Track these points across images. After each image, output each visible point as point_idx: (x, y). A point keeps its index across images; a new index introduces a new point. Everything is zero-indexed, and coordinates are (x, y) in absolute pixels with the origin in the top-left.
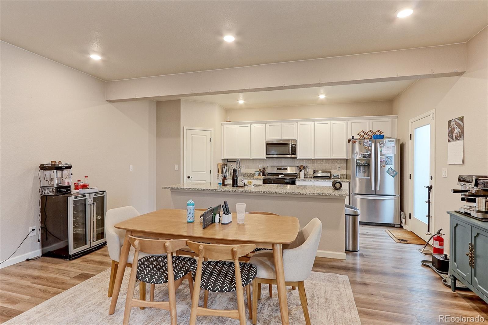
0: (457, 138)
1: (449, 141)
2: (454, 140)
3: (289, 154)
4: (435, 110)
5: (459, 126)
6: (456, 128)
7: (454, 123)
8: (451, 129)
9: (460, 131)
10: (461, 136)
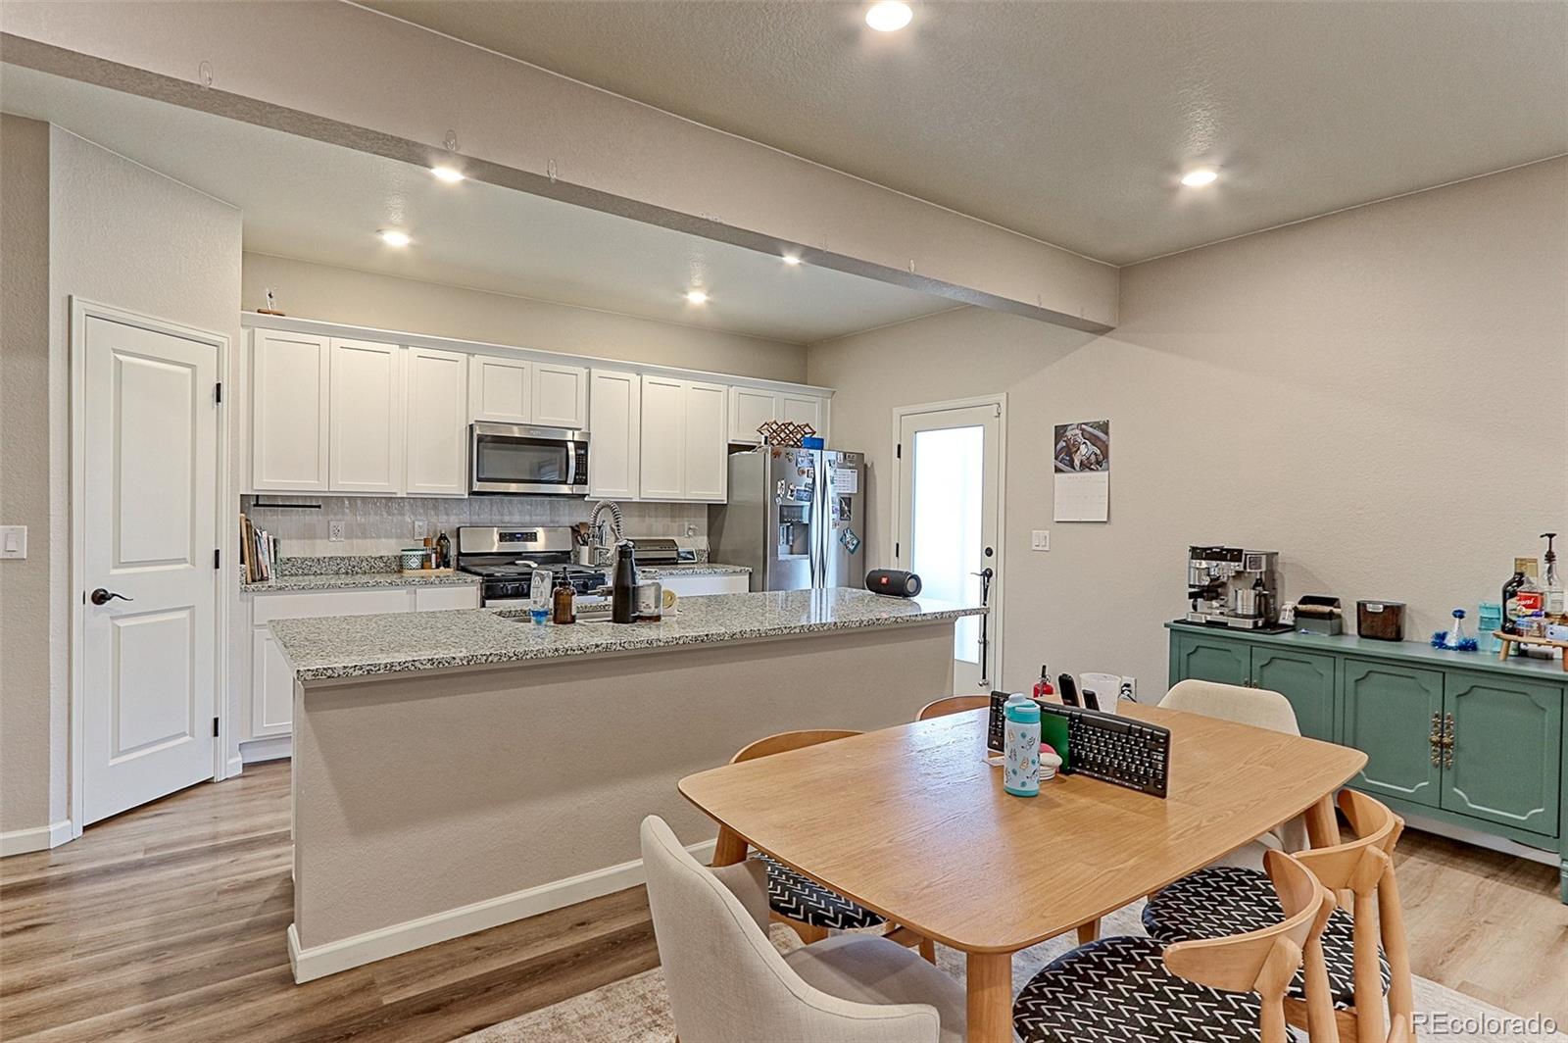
0: (1085, 466)
1: (1058, 470)
2: (1077, 468)
3: (565, 483)
4: (1007, 394)
5: (1094, 440)
6: (1085, 443)
7: (1078, 432)
8: (1064, 444)
9: (1098, 452)
10: (1100, 461)
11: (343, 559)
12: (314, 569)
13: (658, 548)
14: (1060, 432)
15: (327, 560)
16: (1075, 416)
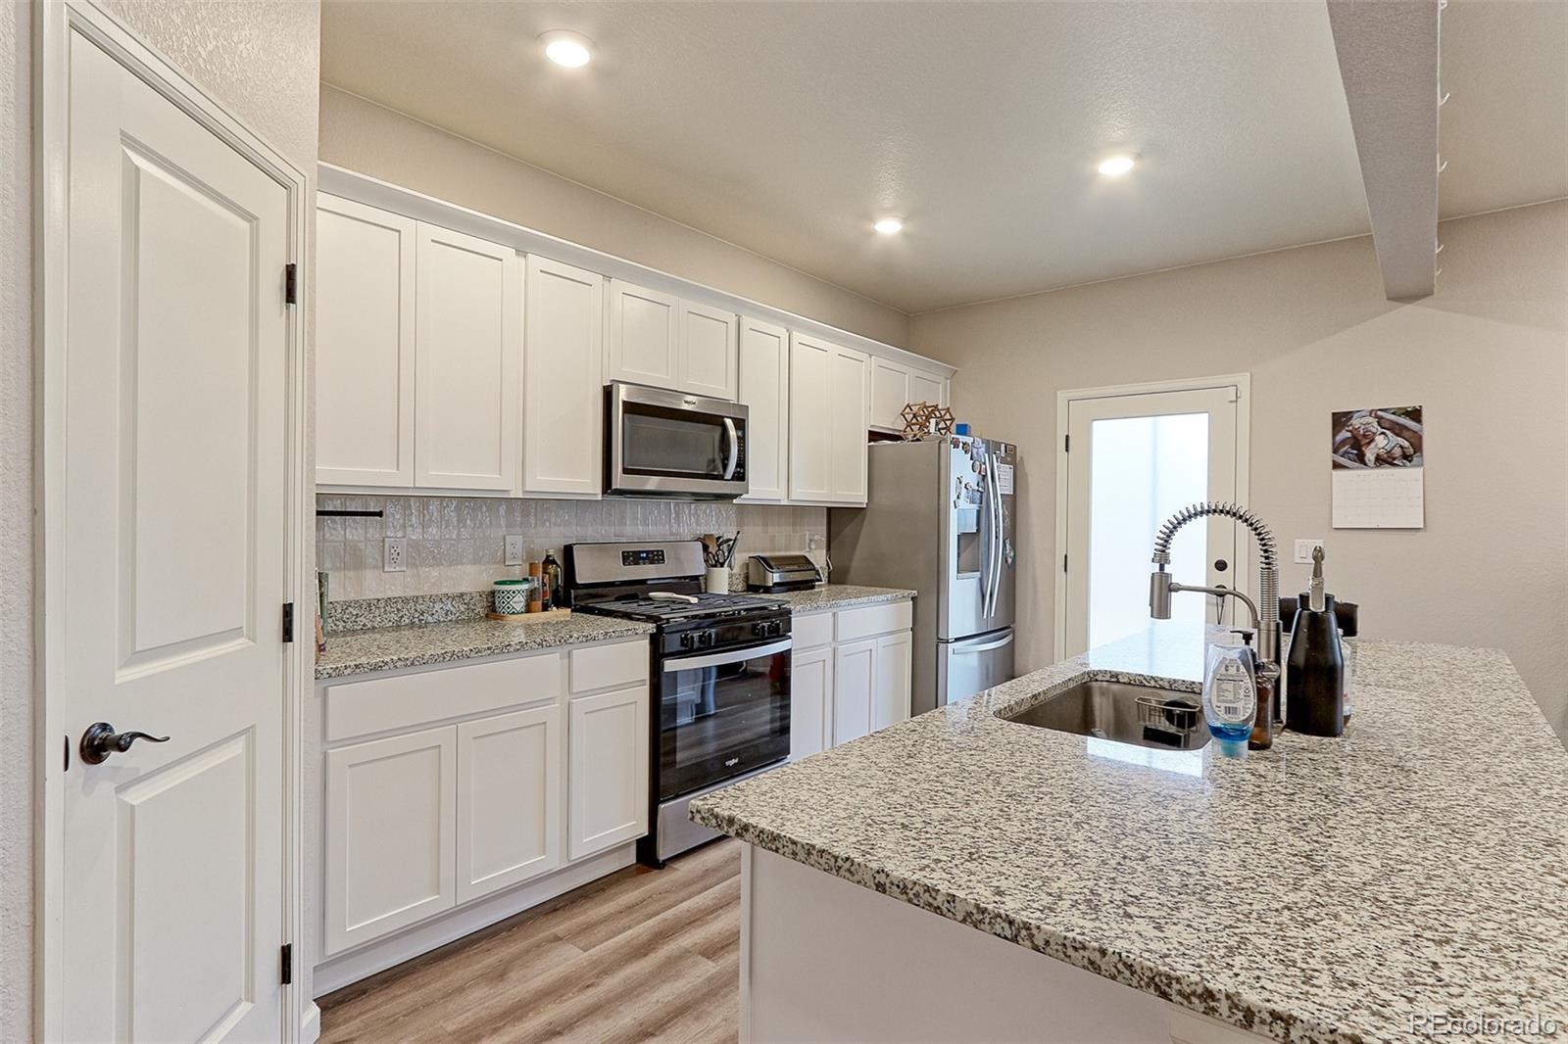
0: (1383, 460)
1: (1336, 466)
2: (1371, 464)
3: (721, 478)
4: (1251, 376)
5: (1398, 430)
6: (1383, 433)
7: (1374, 422)
8: (1349, 435)
9: (1406, 444)
10: (1411, 453)
11: (405, 601)
12: (362, 620)
13: (796, 567)
14: (1340, 420)
15: (382, 604)
16: (1366, 399)
